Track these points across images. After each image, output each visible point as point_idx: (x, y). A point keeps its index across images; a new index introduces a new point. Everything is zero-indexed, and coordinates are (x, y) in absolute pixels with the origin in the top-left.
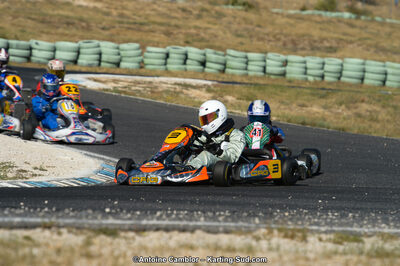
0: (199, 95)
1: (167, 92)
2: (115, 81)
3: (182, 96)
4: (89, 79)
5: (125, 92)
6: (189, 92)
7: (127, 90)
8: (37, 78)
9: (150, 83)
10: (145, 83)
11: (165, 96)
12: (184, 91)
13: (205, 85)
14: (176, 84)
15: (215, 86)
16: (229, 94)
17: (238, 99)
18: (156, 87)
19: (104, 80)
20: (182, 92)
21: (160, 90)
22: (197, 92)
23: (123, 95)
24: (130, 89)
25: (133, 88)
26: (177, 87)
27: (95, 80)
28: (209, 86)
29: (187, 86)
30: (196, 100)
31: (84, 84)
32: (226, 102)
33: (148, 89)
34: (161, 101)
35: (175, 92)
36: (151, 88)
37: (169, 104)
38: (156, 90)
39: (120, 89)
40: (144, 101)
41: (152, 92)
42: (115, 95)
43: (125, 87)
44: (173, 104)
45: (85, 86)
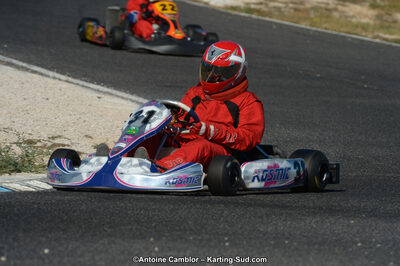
0: (359, 13)
1: (315, 9)
5: (258, 12)
6: (346, 9)
7: (262, 7)
11: (312, 16)
12: (340, 7)
18: (302, 3)
20: (336, 10)
21: (308, 6)
22: (357, 8)
23: (254, 16)
24: (266, 5)
25: (272, 4)
26: (330, 2)
30: (354, 20)
32: (395, 22)
33: (291, 5)
34: (303, 25)
35: (327, 9)
36: (295, 3)
37: (314, 29)
38: (301, 7)
39: (253, 6)
40: (280, 26)
41: (296, 10)
42: (244, 17)
43: (261, 4)
44: (319, 30)
45: (206, 3)
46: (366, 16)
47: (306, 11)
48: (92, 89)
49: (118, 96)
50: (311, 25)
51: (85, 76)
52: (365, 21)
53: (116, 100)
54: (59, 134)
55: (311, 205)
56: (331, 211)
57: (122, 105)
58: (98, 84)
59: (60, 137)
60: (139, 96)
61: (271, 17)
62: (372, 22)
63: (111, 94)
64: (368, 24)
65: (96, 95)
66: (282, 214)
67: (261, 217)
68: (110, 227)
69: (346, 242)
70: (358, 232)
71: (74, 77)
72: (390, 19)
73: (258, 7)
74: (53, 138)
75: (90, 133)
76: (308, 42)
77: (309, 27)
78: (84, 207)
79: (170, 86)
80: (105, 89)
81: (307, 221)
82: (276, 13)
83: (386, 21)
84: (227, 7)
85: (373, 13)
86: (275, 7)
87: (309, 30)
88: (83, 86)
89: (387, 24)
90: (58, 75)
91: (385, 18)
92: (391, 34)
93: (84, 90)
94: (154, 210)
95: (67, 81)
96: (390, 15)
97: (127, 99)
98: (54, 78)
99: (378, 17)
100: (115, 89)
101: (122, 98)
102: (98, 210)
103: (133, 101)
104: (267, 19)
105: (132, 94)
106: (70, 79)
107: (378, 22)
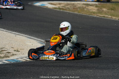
0: (93, 9)
1: (79, 8)
2: (60, 4)
3: (85, 9)
4: (49, 3)
5: (63, 9)
6: (88, 8)
7: (64, 8)
8: (29, 3)
9: (73, 4)
10: (71, 4)
11: (79, 9)
12: (87, 7)
13: (95, 4)
14: (84, 4)
15: (99, 4)
16: (105, 7)
17: (108, 9)
18: (75, 6)
19: (55, 3)
20: (85, 8)
21: (77, 7)
22: (92, 7)
23: (61, 10)
24: (65, 7)
25: (66, 7)
26: (84, 5)
27: (52, 4)
28: (96, 4)
29: (88, 5)
30: (91, 11)
31: (47, 6)
32: (103, 11)
33: (72, 7)
34: (76, 13)
35: (83, 8)
36: (74, 6)
37: (79, 14)
38: (75, 7)
39: (61, 7)
40: (69, 13)
41: (74, 8)
42: (58, 11)
43: (63, 7)
44: (81, 14)
45: (47, 7)
46: (94, 10)
47: (77, 8)
48: (13, 33)
49: (21, 35)
50: (78, 13)
51: (11, 30)
52: (94, 11)
53: (21, 36)
54: (4, 47)
55: (79, 66)
56: (85, 67)
57: (22, 38)
58: (15, 32)
59: (4, 48)
60: (27, 35)
61: (66, 10)
62: (96, 11)
63: (19, 35)
64: (95, 12)
65: (15, 35)
66: (70, 69)
67: (64, 70)
68: (19, 75)
69: (89, 77)
70: (93, 74)
71: (8, 30)
72: (101, 10)
73: (62, 8)
74: (2, 48)
75: (13, 47)
76: (77, 18)
77: (77, 13)
78: (11, 69)
79: (37, 32)
80: (17, 33)
81: (78, 71)
82: (68, 9)
83: (100, 11)
84: (53, 8)
85: (96, 8)
86: (67, 8)
87: (78, 14)
88: (11, 33)
89: (100, 12)
90: (3, 30)
91: (100, 10)
92: (102, 15)
93: (11, 34)
94: (32, 69)
95: (6, 31)
96: (101, 9)
97: (24, 36)
98: (2, 30)
99: (98, 10)
100: (20, 33)
101: (23, 36)
102: (15, 69)
103: (26, 37)
104: (65, 11)
105: (25, 34)
106: (7, 31)
107: (98, 11)
